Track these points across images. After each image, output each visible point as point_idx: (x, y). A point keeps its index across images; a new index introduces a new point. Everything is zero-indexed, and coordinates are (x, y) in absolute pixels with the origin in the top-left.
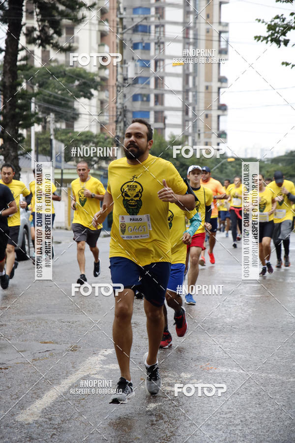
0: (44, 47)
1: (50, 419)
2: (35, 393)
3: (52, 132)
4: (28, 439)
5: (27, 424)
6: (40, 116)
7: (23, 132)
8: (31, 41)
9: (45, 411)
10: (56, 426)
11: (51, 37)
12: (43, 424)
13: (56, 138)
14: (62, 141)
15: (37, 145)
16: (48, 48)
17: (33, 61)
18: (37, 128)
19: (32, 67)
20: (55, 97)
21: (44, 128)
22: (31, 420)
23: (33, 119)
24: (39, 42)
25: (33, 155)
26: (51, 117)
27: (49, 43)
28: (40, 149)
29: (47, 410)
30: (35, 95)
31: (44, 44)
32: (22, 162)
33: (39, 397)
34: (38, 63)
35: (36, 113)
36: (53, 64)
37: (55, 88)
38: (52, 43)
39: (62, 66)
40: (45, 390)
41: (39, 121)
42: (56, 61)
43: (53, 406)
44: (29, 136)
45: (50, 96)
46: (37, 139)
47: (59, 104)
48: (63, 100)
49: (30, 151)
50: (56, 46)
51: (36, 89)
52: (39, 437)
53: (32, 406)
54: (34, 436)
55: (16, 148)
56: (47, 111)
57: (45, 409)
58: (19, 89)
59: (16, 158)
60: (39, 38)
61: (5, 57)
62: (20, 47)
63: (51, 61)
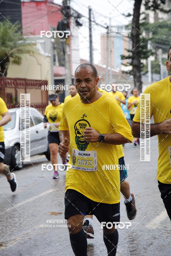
0: (155, 11)
1: (165, 227)
2: (156, 212)
3: (160, 60)
4: (153, 239)
5: (152, 230)
6: (153, 51)
7: (144, 61)
8: (148, 8)
9: (162, 223)
10: (169, 232)
11: (159, 5)
12: (161, 230)
13: (163, 64)
15: (152, 68)
16: (158, 11)
17: (148, 20)
18: (152, 58)
19: (148, 23)
20: (162, 40)
21: (156, 58)
22: (154, 228)
23: (149, 54)
24: (152, 8)
25: (149, 74)
26: (160, 51)
27: (158, 9)
28: (154, 70)
29: (163, 222)
30: (150, 39)
31: (155, 9)
32: (143, 79)
33: (158, 215)
34: (151, 20)
35: (151, 50)
36: (161, 21)
37: (162, 34)
38: (160, 9)
39: (165, 21)
40: (161, 211)
41: (152, 54)
42: (162, 18)
43: (166, 220)
44: (147, 63)
45: (159, 39)
46: (152, 65)
47: (164, 44)
48: (166, 41)
49: (147, 72)
50: (162, 10)
51: (151, 36)
52: (160, 237)
53: (154, 220)
54: (157, 237)
55: (140, 71)
56: (157, 48)
57: (162, 221)
58: (141, 37)
59: (140, 77)
60: (152, 6)
61: (133, 19)
62: (141, 12)
63: (159, 19)
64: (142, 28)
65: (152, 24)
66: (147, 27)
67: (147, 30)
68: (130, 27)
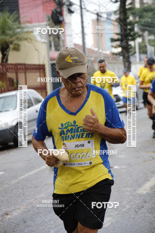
2: (146, 179)
3: (147, 41)
4: (144, 202)
5: (143, 195)
6: (140, 33)
7: (132, 43)
9: (152, 188)
12: (151, 194)
13: (150, 44)
14: (153, 46)
15: (140, 49)
17: (135, 5)
18: (139, 40)
19: (134, 8)
20: (148, 23)
21: (143, 40)
22: (145, 193)
23: (137, 35)
25: (137, 54)
26: (146, 33)
28: (141, 51)
30: (137, 22)
32: (132, 59)
33: (148, 181)
34: (137, 5)
35: (138, 33)
36: (146, 5)
39: (150, 6)
40: (151, 177)
41: (140, 36)
42: (147, 3)
44: (135, 45)
46: (139, 46)
47: (149, 26)
48: (152, 23)
49: (135, 53)
51: (137, 19)
52: (150, 201)
53: (145, 186)
54: (147, 201)
55: (128, 52)
56: (143, 30)
57: (152, 186)
58: (128, 20)
59: (129, 57)
61: (120, 5)
63: (144, 4)
64: (129, 13)
65: (138, 9)
66: (133, 11)
67: (134, 14)
68: (118, 12)
